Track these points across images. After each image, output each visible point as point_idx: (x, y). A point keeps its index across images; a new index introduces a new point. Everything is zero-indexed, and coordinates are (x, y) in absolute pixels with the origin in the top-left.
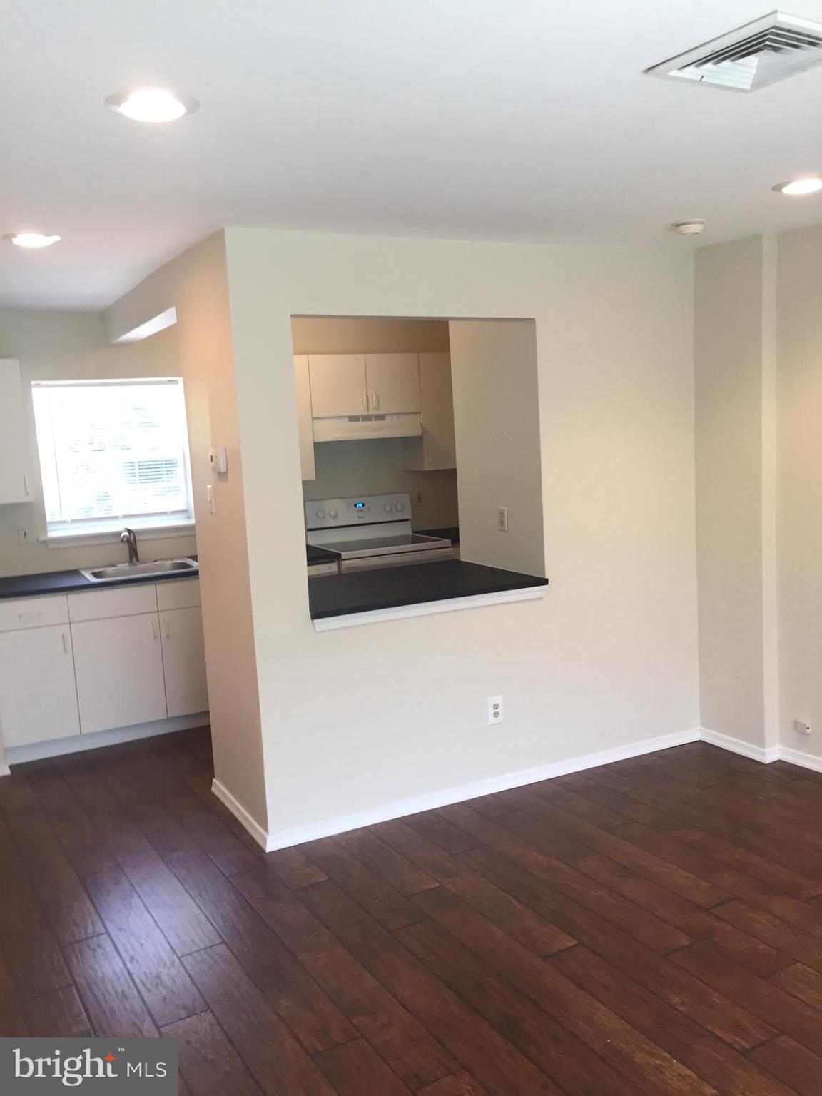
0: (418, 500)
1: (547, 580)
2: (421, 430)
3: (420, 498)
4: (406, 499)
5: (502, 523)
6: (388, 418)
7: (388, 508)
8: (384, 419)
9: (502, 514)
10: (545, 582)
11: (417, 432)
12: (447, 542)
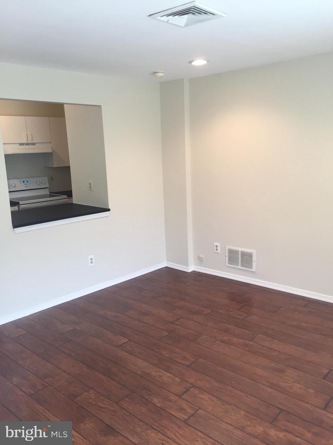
0: (51, 179)
1: (110, 209)
2: (52, 150)
3: (52, 179)
4: (46, 179)
5: (91, 187)
6: (37, 144)
7: (38, 183)
8: (35, 145)
9: (90, 184)
10: (109, 210)
11: (50, 151)
12: (66, 196)
